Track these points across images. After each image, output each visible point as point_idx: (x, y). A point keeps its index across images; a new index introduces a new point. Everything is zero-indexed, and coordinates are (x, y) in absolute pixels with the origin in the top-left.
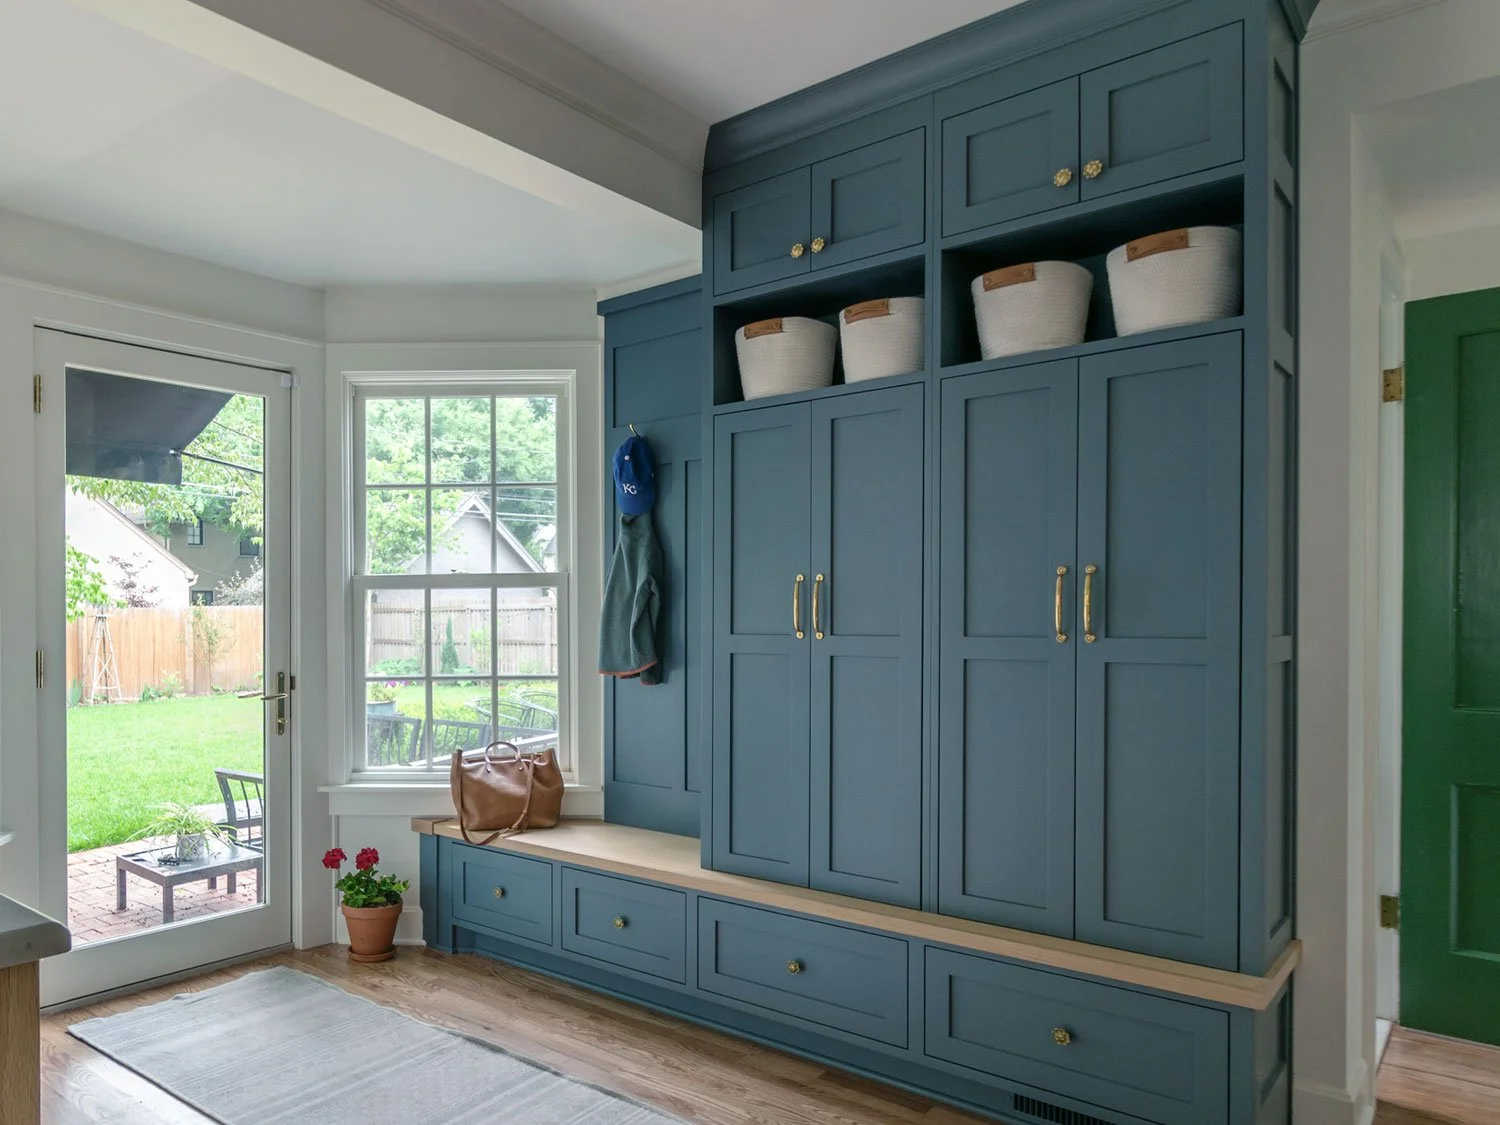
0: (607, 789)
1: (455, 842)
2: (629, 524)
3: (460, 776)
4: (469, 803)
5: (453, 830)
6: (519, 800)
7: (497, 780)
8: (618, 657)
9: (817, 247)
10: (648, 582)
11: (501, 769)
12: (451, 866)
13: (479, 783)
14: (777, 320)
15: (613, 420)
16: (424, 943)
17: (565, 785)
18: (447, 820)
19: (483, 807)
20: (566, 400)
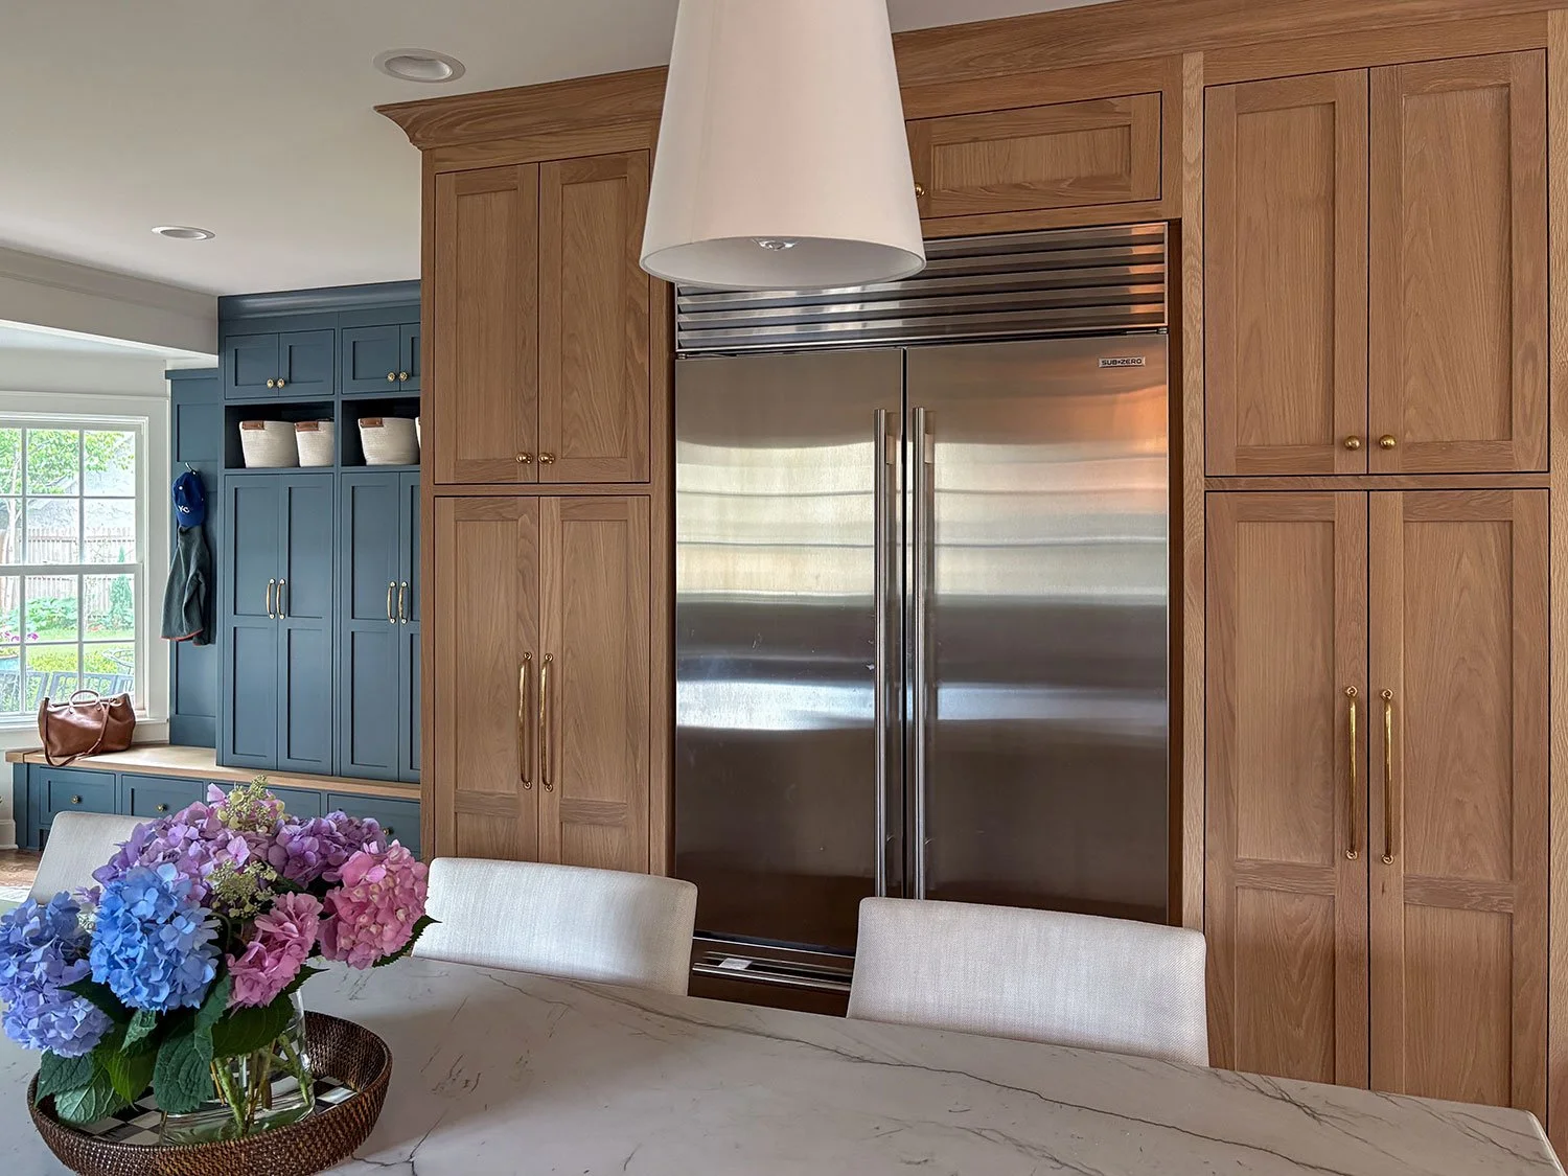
0: (171, 721)
1: (42, 767)
2: (185, 533)
3: (47, 719)
4: (53, 737)
5: (41, 759)
6: (95, 732)
7: (76, 718)
8: (175, 626)
9: (280, 384)
10: (196, 574)
11: (82, 711)
12: (39, 788)
13: (63, 721)
14: (261, 422)
15: (177, 456)
16: (16, 846)
17: (137, 720)
18: (37, 751)
19: (63, 740)
20: (142, 437)
